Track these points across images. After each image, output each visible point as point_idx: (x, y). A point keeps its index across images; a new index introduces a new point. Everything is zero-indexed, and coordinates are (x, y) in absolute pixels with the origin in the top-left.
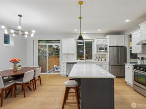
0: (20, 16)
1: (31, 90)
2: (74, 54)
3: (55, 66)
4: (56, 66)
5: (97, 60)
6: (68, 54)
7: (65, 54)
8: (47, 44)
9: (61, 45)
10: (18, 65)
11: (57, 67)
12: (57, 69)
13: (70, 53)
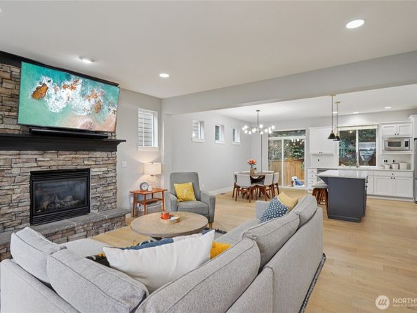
0: (258, 111)
1: (269, 198)
2: (332, 155)
3: (293, 178)
4: (296, 177)
5: (387, 167)
6: (321, 154)
7: (314, 155)
8: (283, 138)
9: (308, 139)
10: (254, 167)
11: (299, 181)
12: (297, 183)
13: (325, 152)
